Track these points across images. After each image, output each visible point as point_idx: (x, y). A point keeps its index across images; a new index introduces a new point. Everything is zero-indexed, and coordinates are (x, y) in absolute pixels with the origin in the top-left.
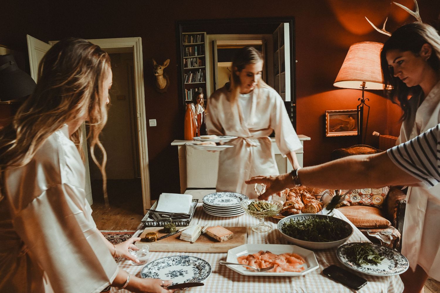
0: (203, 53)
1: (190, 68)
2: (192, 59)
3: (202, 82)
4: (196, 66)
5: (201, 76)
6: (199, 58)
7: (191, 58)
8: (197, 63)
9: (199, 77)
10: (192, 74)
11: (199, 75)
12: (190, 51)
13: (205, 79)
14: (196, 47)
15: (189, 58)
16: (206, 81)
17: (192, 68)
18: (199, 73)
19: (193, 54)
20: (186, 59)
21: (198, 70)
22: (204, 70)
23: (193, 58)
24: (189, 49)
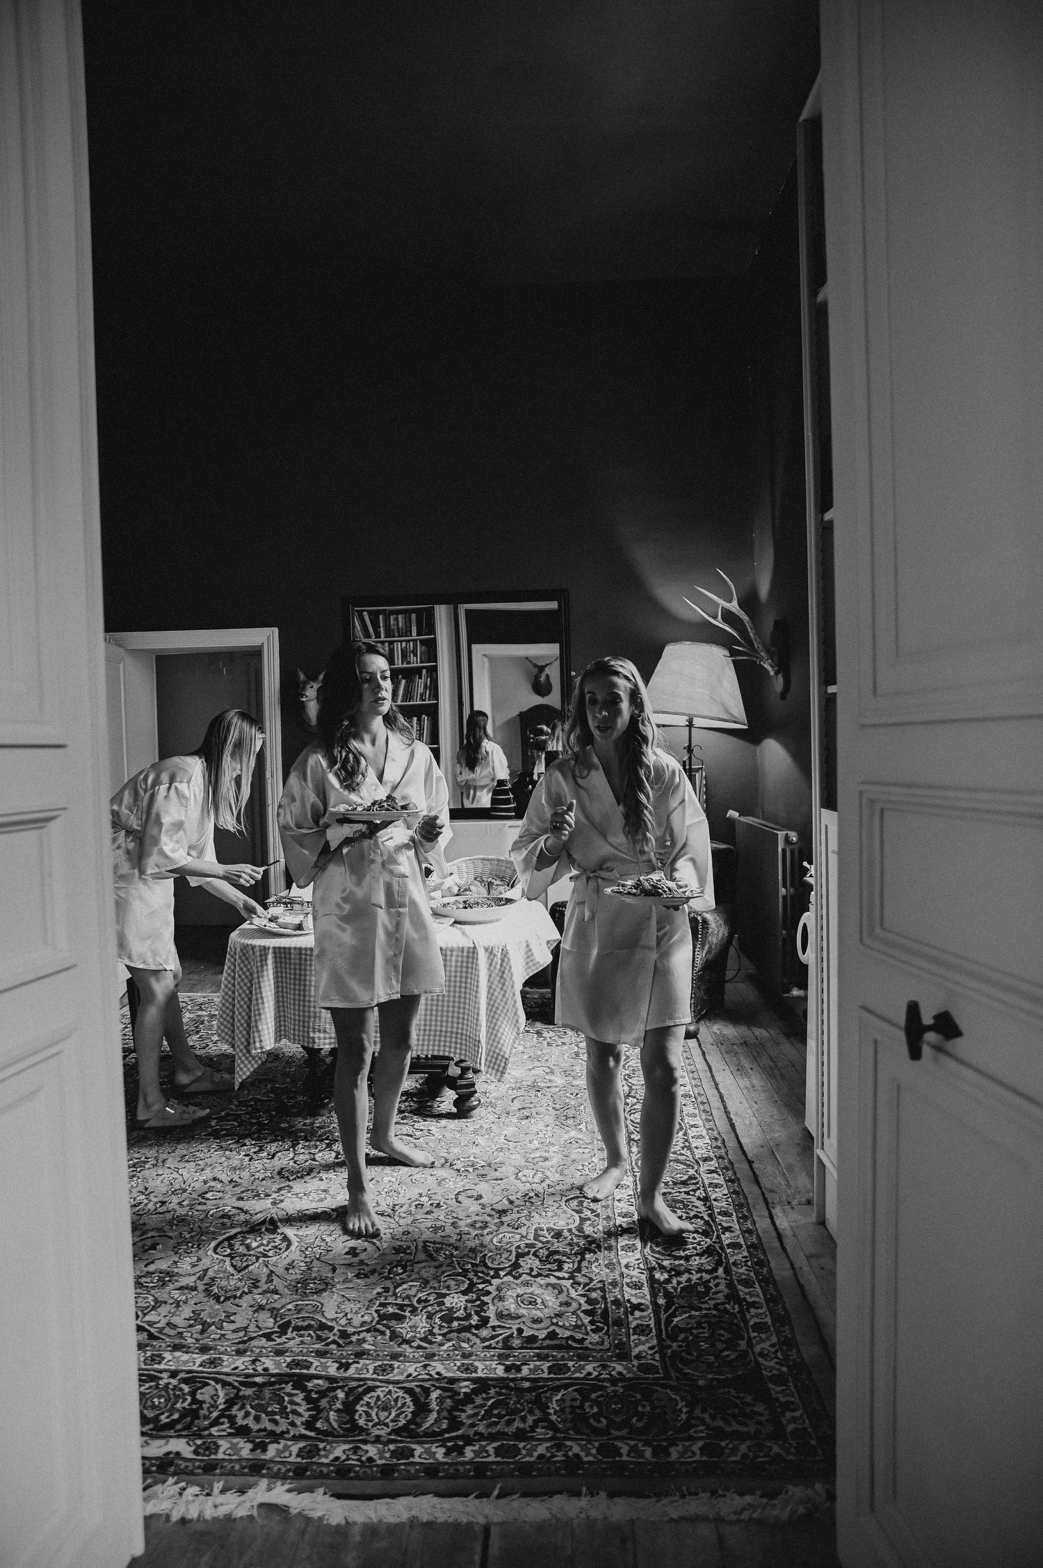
0: (431, 629)
1: (400, 666)
2: (404, 644)
3: (427, 702)
4: (415, 662)
5: (425, 687)
6: (421, 641)
7: (401, 642)
8: (415, 655)
9: (421, 690)
10: (403, 682)
11: (420, 684)
12: (400, 624)
13: (435, 695)
14: (414, 616)
15: (397, 641)
16: (437, 699)
17: (405, 665)
18: (420, 678)
19: (407, 631)
20: (391, 643)
21: (418, 671)
22: (433, 671)
23: (408, 641)
24: (397, 619)
